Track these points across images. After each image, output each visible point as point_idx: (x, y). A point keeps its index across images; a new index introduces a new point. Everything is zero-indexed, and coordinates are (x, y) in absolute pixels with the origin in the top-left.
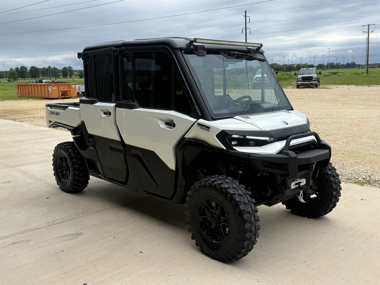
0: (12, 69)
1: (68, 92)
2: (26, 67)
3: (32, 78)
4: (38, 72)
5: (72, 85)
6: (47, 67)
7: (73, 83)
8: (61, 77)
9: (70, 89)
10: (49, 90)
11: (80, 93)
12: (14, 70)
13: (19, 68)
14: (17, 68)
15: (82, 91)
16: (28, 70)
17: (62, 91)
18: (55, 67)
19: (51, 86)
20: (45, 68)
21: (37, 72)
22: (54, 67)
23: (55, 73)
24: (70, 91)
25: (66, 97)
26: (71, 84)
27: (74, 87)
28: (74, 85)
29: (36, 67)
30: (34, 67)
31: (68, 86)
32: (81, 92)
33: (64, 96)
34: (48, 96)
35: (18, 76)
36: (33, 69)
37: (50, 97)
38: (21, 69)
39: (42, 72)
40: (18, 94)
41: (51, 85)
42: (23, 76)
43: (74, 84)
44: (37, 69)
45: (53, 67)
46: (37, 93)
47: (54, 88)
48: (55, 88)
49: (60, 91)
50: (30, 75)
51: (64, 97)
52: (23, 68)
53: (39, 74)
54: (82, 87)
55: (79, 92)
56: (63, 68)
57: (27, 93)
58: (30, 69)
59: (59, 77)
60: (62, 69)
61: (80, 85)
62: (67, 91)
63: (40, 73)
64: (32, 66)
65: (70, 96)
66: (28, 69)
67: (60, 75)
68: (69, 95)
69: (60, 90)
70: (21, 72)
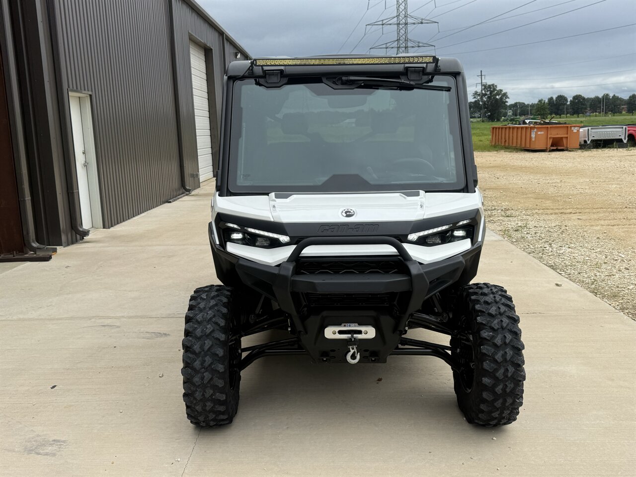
0: (542, 100)
1: (564, 140)
2: (565, 96)
3: (573, 115)
4: (584, 105)
5: (573, 128)
6: (600, 96)
7: (574, 125)
8: (624, 112)
9: (567, 134)
10: (532, 136)
11: (588, 142)
12: (544, 103)
13: (554, 98)
14: (552, 98)
15: (593, 138)
16: (567, 102)
17: (553, 138)
18: (616, 95)
19: (535, 130)
20: (597, 98)
21: (582, 104)
22: (614, 95)
23: (615, 106)
24: (567, 137)
25: (559, 148)
26: (571, 127)
27: (576, 131)
28: (576, 128)
29: (583, 96)
30: (579, 95)
31: (564, 131)
32: (590, 141)
33: (556, 146)
34: (530, 146)
35: (549, 112)
36: (577, 99)
37: (533, 147)
38: (556, 100)
39: (591, 106)
40: (491, 142)
41: (535, 128)
42: (559, 112)
43: (578, 127)
44: (584, 99)
45: (611, 95)
46: (516, 140)
47: (539, 133)
48: (542, 133)
49: (550, 138)
50: (571, 110)
51: (555, 148)
52: (561, 99)
53: (586, 109)
54: (593, 131)
55: (587, 139)
56: (630, 97)
57: (503, 140)
58: (572, 99)
59: (621, 112)
60: (628, 98)
61: (590, 128)
62: (562, 138)
63: (588, 106)
64: (575, 95)
65: (567, 147)
66: (569, 100)
67: (623, 108)
68: (565, 146)
69: (549, 136)
70: (556, 105)
